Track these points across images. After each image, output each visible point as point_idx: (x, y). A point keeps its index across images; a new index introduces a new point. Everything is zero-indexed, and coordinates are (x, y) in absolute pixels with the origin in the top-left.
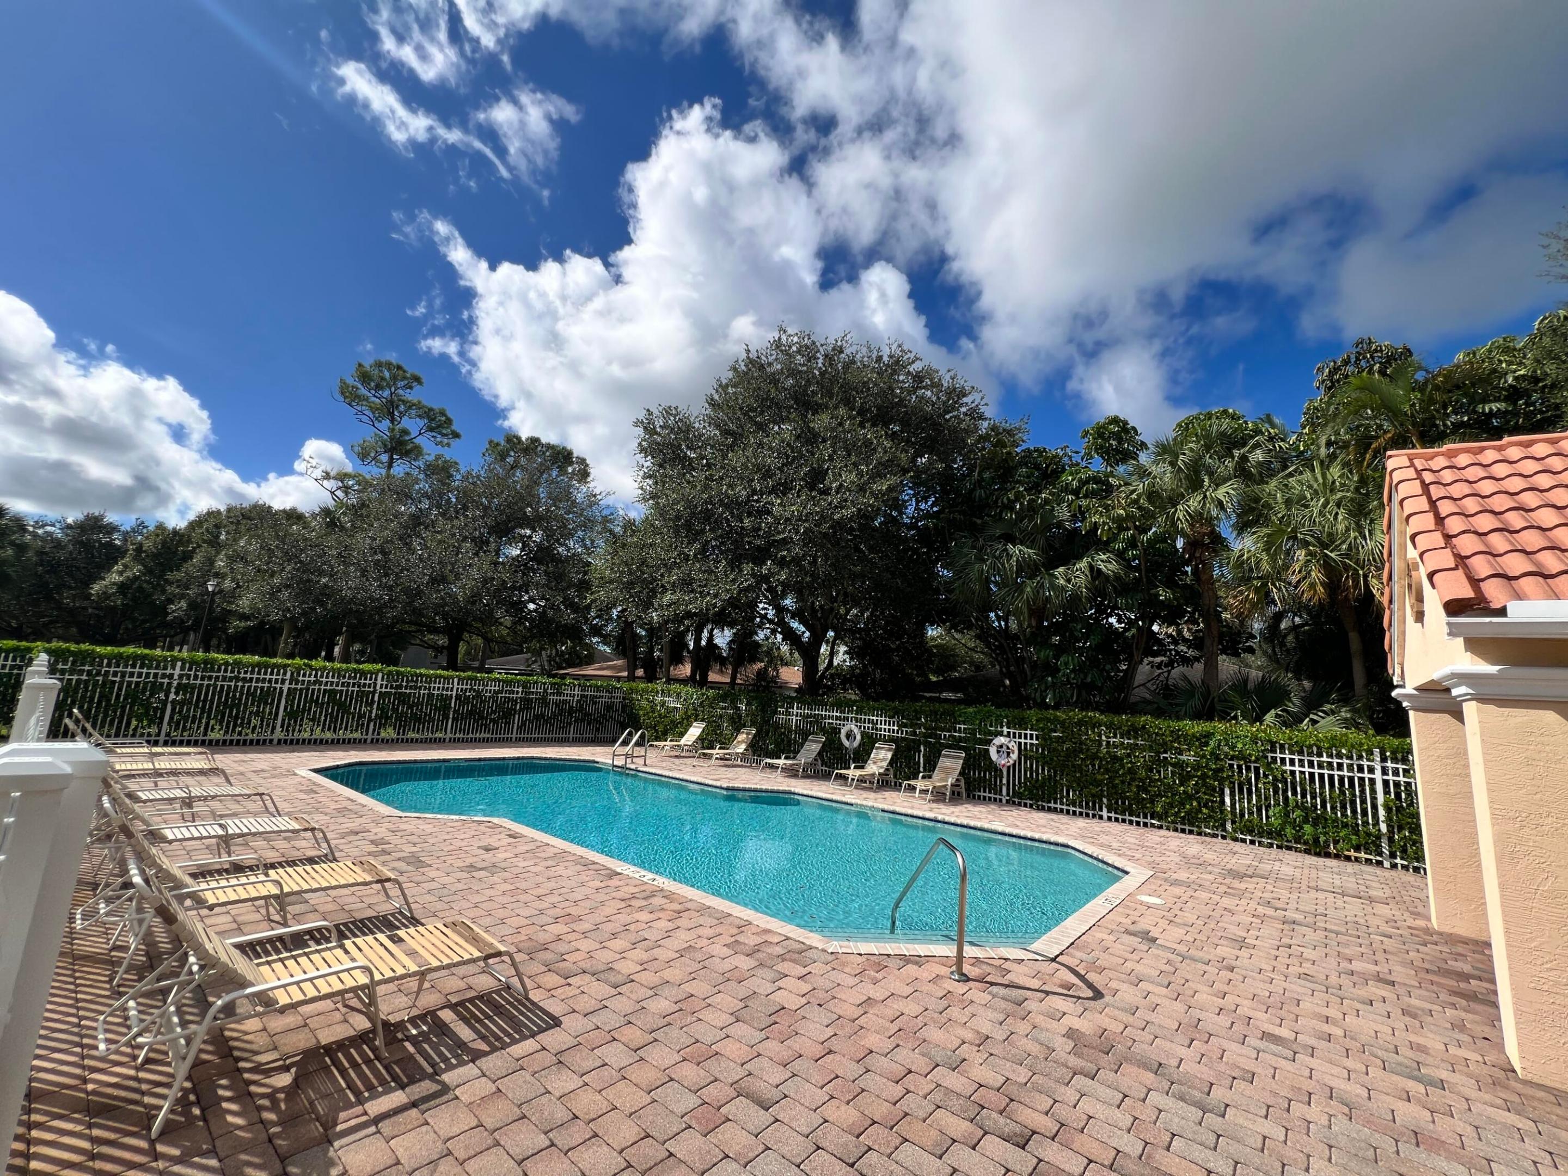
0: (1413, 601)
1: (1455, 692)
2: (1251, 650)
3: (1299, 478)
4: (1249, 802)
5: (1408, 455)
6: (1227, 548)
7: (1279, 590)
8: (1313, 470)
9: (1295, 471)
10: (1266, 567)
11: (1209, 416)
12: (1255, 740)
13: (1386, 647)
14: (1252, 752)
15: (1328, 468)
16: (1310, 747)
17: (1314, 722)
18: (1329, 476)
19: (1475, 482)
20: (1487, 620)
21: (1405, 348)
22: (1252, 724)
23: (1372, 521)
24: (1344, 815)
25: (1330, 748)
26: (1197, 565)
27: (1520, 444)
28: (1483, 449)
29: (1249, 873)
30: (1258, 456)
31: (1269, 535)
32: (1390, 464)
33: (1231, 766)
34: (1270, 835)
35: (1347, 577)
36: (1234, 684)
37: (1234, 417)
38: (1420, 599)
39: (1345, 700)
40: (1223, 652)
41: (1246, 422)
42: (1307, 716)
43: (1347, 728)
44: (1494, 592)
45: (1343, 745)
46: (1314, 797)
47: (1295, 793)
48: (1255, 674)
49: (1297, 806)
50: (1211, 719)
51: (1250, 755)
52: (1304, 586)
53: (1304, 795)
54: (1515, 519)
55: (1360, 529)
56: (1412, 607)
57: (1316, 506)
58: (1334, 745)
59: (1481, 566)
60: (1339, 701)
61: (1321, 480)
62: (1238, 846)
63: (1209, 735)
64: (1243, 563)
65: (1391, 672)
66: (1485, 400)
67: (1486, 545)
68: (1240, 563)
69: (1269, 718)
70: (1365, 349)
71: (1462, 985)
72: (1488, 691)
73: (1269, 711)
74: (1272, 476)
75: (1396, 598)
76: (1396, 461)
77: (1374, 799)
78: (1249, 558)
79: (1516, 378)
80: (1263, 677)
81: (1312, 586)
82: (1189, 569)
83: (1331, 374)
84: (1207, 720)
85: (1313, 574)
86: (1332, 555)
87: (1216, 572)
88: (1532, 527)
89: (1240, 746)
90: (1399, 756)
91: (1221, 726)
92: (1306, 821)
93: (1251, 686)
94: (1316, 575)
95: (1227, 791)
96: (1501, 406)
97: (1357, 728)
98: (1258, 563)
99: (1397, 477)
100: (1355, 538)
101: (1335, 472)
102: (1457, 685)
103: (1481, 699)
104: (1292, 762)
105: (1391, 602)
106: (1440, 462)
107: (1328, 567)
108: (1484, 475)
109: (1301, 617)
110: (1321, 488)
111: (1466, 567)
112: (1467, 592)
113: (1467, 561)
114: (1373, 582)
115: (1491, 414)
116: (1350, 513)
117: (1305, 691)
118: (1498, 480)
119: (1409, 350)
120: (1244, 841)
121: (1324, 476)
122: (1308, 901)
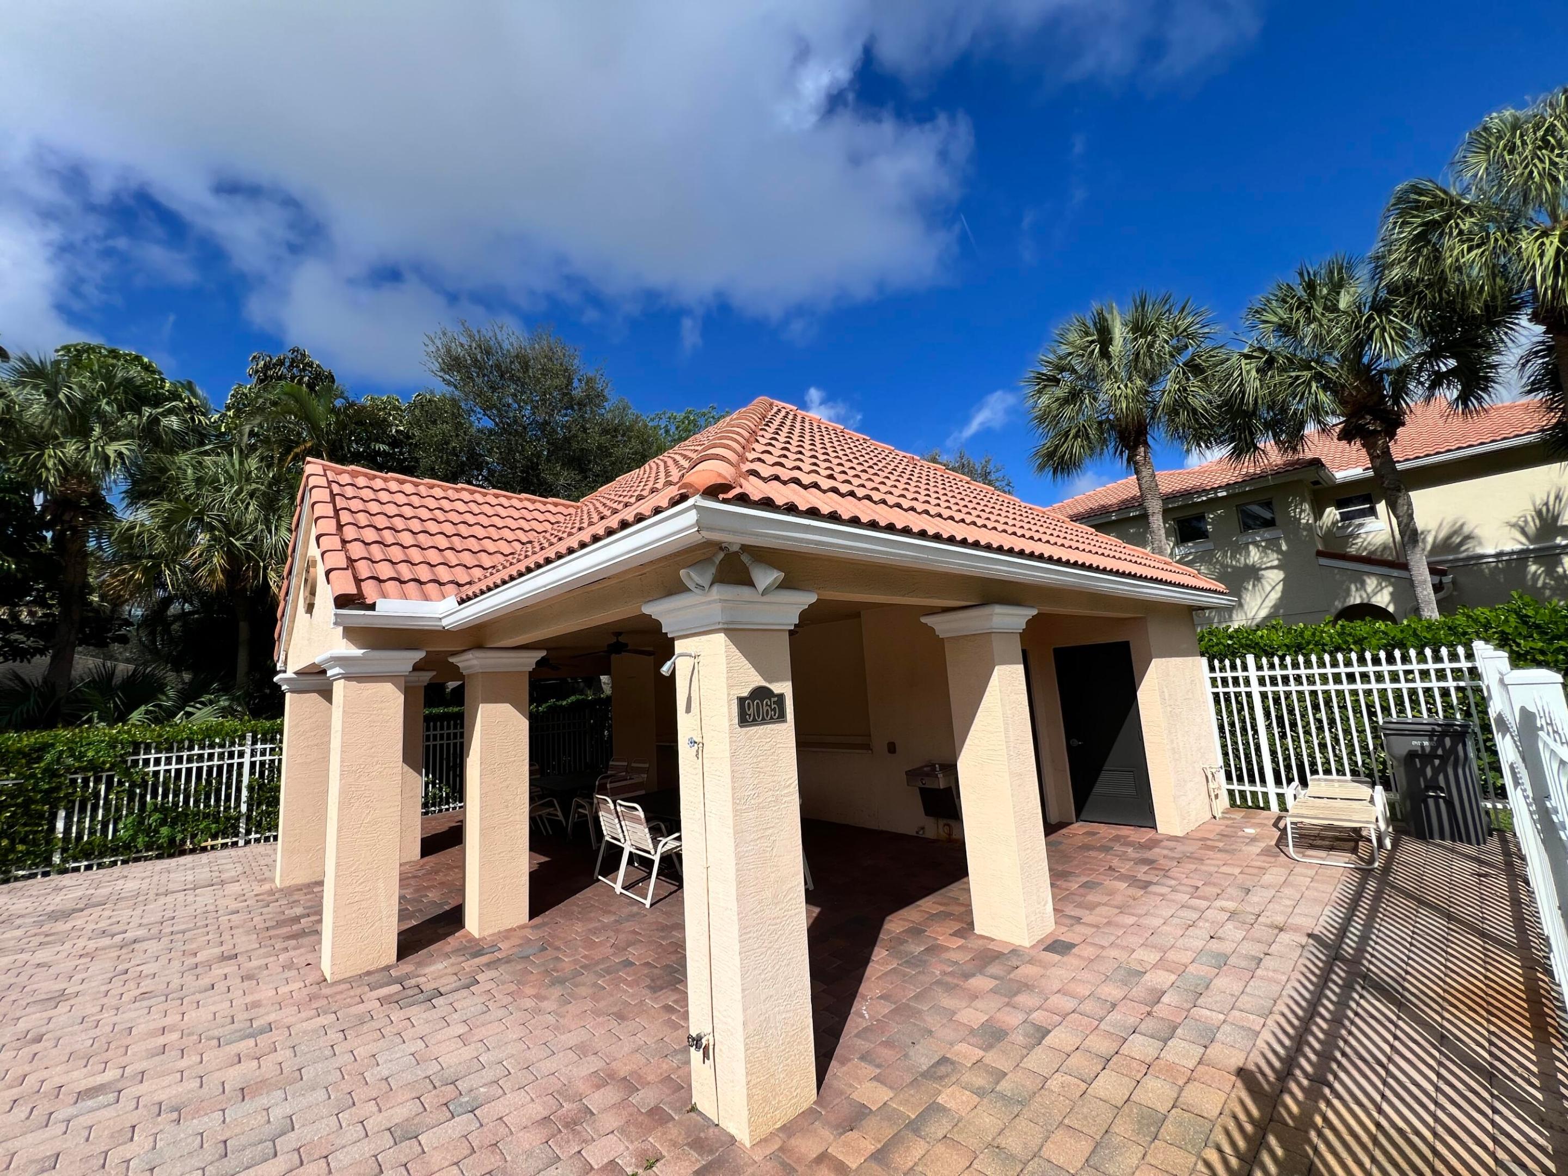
0: (307, 594)
1: (329, 673)
2: (124, 640)
3: (214, 458)
4: (93, 818)
5: (323, 465)
6: (111, 516)
7: (174, 573)
8: (231, 454)
9: (212, 450)
10: (160, 546)
11: (114, 354)
12: (112, 745)
13: (276, 636)
14: (107, 759)
15: (247, 457)
16: (182, 741)
17: (189, 715)
18: (246, 465)
19: (367, 501)
20: (362, 612)
21: (330, 373)
22: (111, 726)
23: (280, 517)
24: (207, 805)
25: (203, 739)
26: (63, 532)
27: (397, 480)
28: (375, 477)
29: (81, 906)
30: (174, 422)
31: (171, 512)
32: (309, 469)
33: (74, 781)
34: (115, 851)
35: (248, 568)
36: (93, 681)
37: (147, 368)
38: (313, 593)
39: (225, 689)
40: (85, 641)
41: (163, 380)
42: (183, 709)
43: (223, 717)
44: (369, 589)
45: (218, 734)
46: (176, 795)
47: (154, 795)
48: (123, 669)
49: (156, 809)
50: (50, 725)
51: (104, 763)
52: (203, 572)
53: (165, 795)
54: (388, 536)
55: (267, 522)
56: (305, 599)
57: (229, 492)
58: (207, 736)
59: (364, 569)
60: (219, 690)
61: (237, 467)
62: (67, 879)
63: (44, 748)
64: (132, 536)
65: (276, 658)
66: (377, 441)
67: (369, 552)
68: (127, 537)
69: (136, 716)
70: (299, 360)
71: (295, 927)
72: (354, 670)
73: (136, 707)
74: (185, 449)
75: (292, 591)
76: (313, 467)
77: (239, 782)
78: (140, 534)
79: (397, 431)
80: (135, 670)
81: (212, 572)
82: (49, 535)
83: (267, 367)
84: (45, 729)
85: (215, 560)
86: (237, 543)
87: (92, 544)
88: (397, 544)
89: (90, 754)
90: (269, 737)
91: (67, 733)
92: (163, 822)
93: (117, 680)
94: (218, 560)
95: (62, 814)
96: (387, 448)
97: (232, 715)
98: (152, 539)
99: (312, 481)
100: (262, 531)
101: (253, 463)
102: (331, 668)
103: (347, 677)
104: (157, 762)
105: (287, 594)
106: (345, 479)
107: (231, 554)
108: (374, 497)
109: (191, 604)
110: (236, 476)
111: (354, 568)
112: (352, 590)
113: (355, 564)
114: (272, 575)
115: (379, 453)
116: (261, 506)
117: (184, 683)
118: (382, 503)
119: (332, 377)
120: (77, 869)
121: (241, 463)
122: (154, 911)
